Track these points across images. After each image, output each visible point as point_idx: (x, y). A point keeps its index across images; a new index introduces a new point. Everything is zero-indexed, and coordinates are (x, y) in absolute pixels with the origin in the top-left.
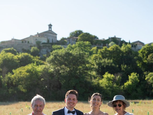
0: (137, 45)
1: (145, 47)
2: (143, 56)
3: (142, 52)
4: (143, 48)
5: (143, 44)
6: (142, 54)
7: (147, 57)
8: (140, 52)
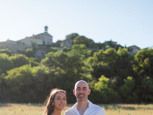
0: (133, 49)
2: (140, 60)
3: (138, 56)
4: (139, 52)
6: (138, 58)
7: (143, 61)
8: (136, 56)
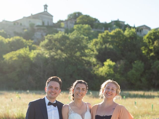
0: (142, 29)
1: (152, 32)
2: (149, 42)
3: (147, 38)
4: (149, 32)
5: (149, 29)
6: (147, 39)
7: (153, 43)
8: (145, 37)
